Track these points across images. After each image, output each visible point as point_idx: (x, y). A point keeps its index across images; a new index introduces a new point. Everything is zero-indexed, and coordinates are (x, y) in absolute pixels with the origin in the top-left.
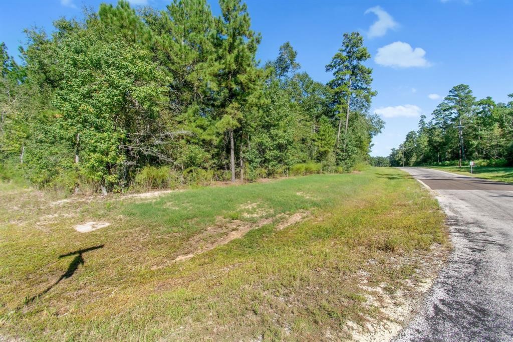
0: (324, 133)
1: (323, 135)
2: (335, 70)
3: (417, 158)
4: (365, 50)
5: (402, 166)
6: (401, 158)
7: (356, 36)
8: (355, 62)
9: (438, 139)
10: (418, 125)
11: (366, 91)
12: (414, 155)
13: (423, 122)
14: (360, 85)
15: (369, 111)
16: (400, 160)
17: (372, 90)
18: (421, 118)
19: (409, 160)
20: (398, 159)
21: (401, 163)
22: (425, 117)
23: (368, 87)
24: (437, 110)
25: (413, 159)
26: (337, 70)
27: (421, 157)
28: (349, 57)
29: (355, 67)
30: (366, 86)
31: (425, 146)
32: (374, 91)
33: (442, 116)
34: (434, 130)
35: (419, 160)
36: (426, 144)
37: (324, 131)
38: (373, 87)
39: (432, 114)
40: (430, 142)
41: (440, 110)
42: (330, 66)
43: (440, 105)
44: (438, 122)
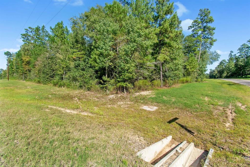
0: (191, 62)
1: (191, 63)
2: (193, 29)
3: (227, 74)
4: (212, 18)
5: (218, 78)
6: (216, 74)
7: (206, 10)
8: (205, 24)
9: (241, 64)
10: (228, 56)
11: (210, 39)
12: (225, 72)
13: (231, 54)
14: (207, 36)
15: (210, 50)
16: (216, 75)
17: (214, 39)
18: (230, 53)
19: (221, 75)
20: (215, 74)
21: (217, 77)
22: (233, 52)
23: (212, 37)
24: (240, 48)
25: (225, 74)
26: (194, 29)
27: (230, 73)
28: (202, 22)
29: (205, 27)
30: (211, 36)
31: (233, 68)
32: (215, 39)
33: (244, 51)
34: (239, 59)
35: (228, 75)
36: (233, 66)
37: (191, 61)
38: (214, 37)
39: (238, 50)
40: (236, 65)
41: (242, 48)
42: (191, 27)
43: (243, 45)
44: (241, 54)
